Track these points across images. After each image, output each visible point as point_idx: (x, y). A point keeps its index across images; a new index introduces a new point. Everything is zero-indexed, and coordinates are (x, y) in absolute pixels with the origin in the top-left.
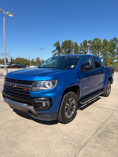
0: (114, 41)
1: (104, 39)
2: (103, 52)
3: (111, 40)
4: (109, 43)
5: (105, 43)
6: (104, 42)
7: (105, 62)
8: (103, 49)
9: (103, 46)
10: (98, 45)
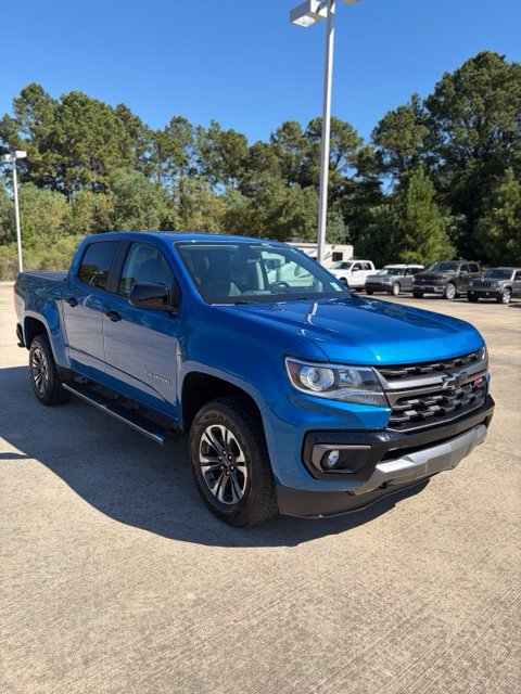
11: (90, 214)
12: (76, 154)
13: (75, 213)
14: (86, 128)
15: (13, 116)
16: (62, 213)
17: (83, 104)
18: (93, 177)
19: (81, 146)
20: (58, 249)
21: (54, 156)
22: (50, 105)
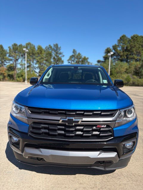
0: (50, 49)
1: (39, 45)
2: (39, 61)
3: (46, 48)
4: (45, 51)
5: (40, 50)
6: (38, 49)
7: (42, 73)
8: (39, 57)
9: (38, 54)
10: (32, 52)
11: (134, 68)
12: (132, 52)
13: (130, 68)
14: (136, 44)
15: (117, 44)
16: (126, 68)
17: (136, 38)
18: (136, 57)
19: (134, 49)
20: (122, 78)
21: (126, 53)
22: (127, 40)
